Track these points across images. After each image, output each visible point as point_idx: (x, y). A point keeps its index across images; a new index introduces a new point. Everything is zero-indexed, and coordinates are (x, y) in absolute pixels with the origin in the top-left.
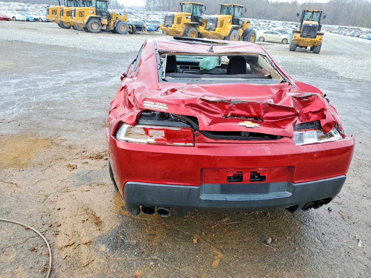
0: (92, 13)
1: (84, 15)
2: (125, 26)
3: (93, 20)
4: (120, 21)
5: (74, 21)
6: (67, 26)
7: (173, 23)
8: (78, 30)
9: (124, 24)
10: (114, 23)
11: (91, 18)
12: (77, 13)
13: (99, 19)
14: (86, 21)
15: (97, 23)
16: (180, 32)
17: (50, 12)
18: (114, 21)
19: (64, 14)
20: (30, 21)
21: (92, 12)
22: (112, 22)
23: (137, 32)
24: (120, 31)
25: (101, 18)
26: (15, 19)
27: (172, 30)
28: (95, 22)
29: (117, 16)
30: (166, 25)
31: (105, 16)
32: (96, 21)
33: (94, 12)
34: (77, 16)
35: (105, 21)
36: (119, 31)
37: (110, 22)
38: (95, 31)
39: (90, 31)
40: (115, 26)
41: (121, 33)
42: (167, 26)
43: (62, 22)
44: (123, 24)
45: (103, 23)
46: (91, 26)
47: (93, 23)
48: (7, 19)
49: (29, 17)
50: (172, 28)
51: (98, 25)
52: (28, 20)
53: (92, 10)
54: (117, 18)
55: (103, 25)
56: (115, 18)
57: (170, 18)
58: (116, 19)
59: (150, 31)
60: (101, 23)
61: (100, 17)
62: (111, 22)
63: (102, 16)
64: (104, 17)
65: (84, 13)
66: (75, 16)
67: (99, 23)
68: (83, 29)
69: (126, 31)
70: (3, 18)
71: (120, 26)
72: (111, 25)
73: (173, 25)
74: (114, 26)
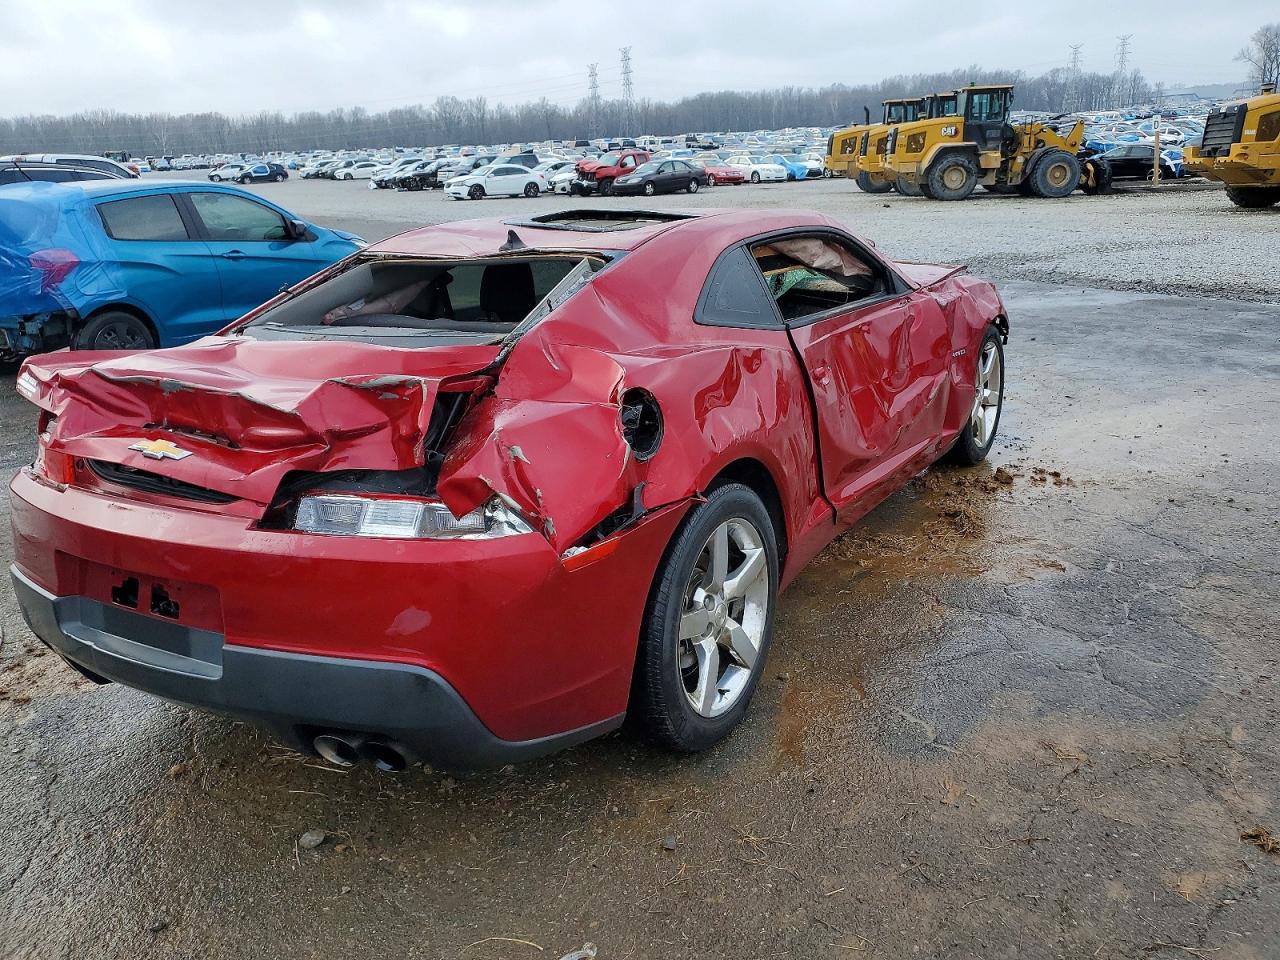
0: (951, 136)
1: (923, 146)
2: (1065, 169)
3: (951, 159)
4: (1046, 153)
5: (889, 166)
6: (879, 182)
7: (1237, 139)
8: (908, 195)
9: (1064, 160)
10: (1026, 161)
11: (944, 152)
12: (902, 139)
13: (973, 153)
14: (925, 164)
15: (962, 166)
16: (1266, 171)
17: (837, 146)
18: (1026, 156)
19: (869, 149)
20: (799, 180)
21: (951, 131)
22: (1020, 159)
23: (1114, 185)
24: (1045, 188)
25: (979, 147)
26: (756, 179)
27: (1232, 167)
28: (957, 165)
29: (1041, 136)
30: (1208, 148)
31: (993, 139)
32: (962, 159)
33: (956, 132)
34: (901, 150)
35: (992, 158)
36: (1040, 187)
37: (1011, 158)
38: (953, 193)
39: (936, 195)
40: (1028, 171)
41: (1046, 194)
42: (1213, 153)
43: (867, 173)
44: (1059, 161)
45: (983, 166)
46: (942, 178)
47: (949, 167)
48: (736, 181)
49: (795, 169)
50: (1232, 157)
51: (965, 173)
52: (792, 178)
53: (950, 125)
54: (1038, 142)
55: (984, 172)
56: (1032, 144)
57: (1226, 120)
58: (1036, 147)
59: (1181, 176)
60: (978, 165)
61: (975, 146)
62: (1015, 158)
63: (984, 141)
64: (991, 145)
65: (924, 139)
66: (893, 152)
67: (970, 166)
68: (918, 189)
69: (1067, 185)
70: (725, 179)
71: (1047, 168)
72: (1014, 169)
73: (1236, 148)
74: (1024, 171)
